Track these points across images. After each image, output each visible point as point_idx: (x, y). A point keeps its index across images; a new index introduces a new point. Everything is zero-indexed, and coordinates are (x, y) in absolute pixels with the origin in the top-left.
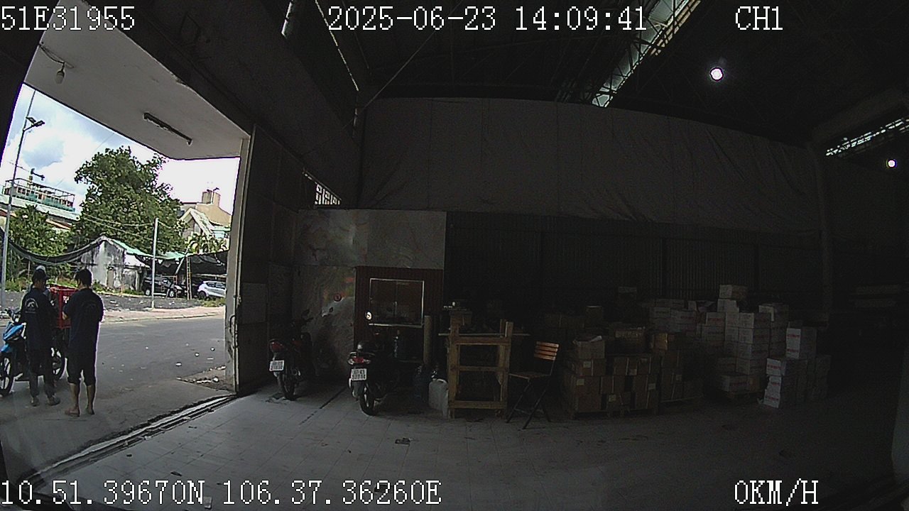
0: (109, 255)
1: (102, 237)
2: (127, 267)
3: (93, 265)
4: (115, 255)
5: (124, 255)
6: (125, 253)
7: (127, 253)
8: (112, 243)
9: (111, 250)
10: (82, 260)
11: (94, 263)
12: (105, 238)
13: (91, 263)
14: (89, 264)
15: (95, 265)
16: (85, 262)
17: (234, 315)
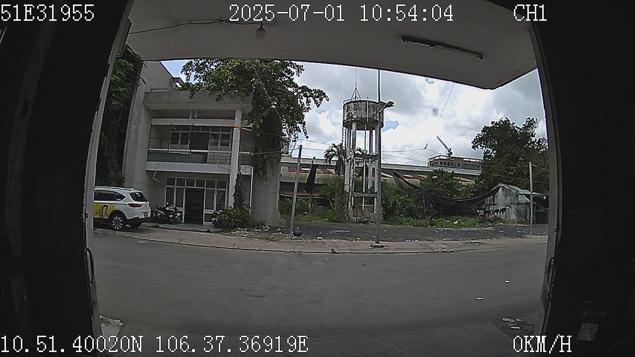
0: (506, 196)
1: (500, 184)
2: (519, 204)
3: (494, 205)
4: (510, 196)
5: (517, 195)
6: (518, 194)
7: (519, 194)
8: (508, 188)
9: (507, 193)
10: (486, 202)
11: (495, 203)
12: (502, 185)
13: (493, 203)
14: (492, 205)
15: (496, 204)
16: (489, 203)
17: (553, 256)
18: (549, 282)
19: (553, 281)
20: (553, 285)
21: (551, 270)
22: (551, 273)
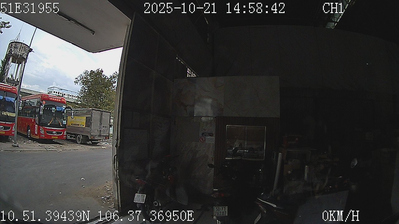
17: (116, 154)
18: (115, 168)
19: (117, 168)
20: (118, 171)
21: (116, 162)
22: (115, 164)
